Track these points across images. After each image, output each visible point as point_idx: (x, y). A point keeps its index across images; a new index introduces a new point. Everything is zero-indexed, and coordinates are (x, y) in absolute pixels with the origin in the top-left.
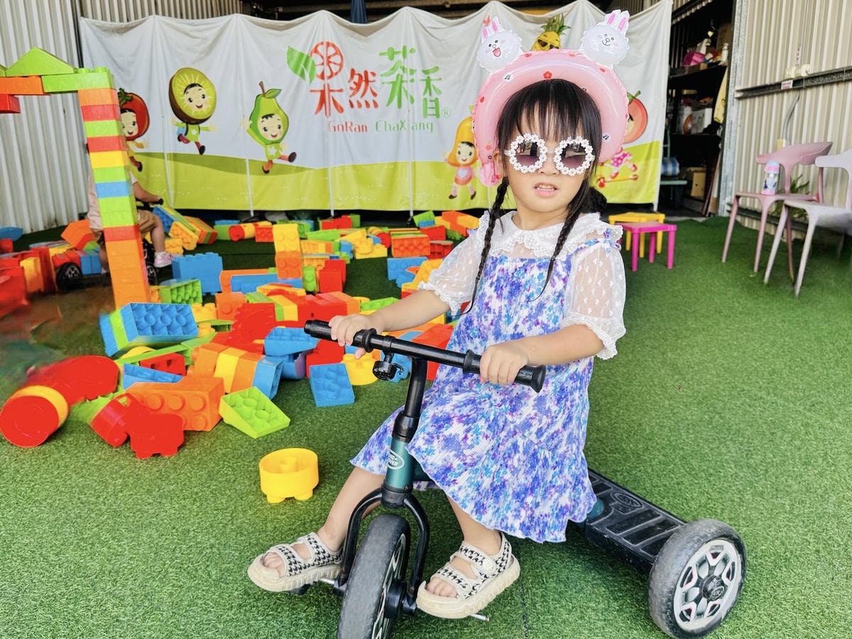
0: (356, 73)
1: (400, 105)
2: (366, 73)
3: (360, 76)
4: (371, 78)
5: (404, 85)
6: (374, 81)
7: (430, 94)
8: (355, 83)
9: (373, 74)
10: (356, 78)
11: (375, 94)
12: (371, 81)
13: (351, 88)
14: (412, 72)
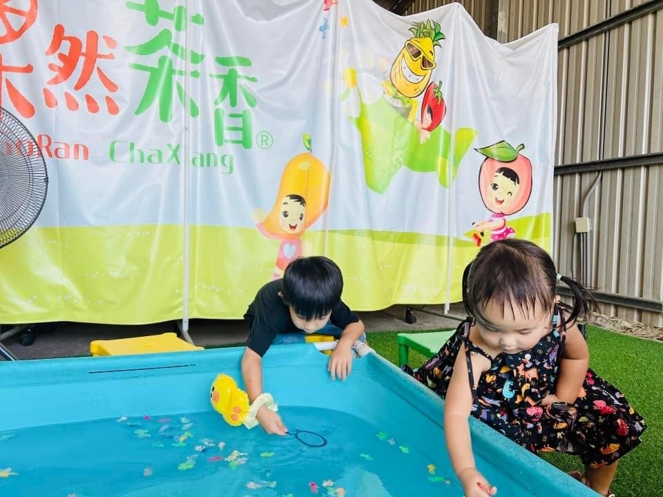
0: (66, 34)
1: (164, 115)
2: (92, 36)
3: (75, 42)
4: (103, 48)
5: (176, 78)
6: (111, 57)
7: (233, 103)
8: (61, 56)
9: (111, 42)
10: (65, 47)
11: (111, 86)
12: (101, 56)
13: (51, 67)
14: (196, 58)
